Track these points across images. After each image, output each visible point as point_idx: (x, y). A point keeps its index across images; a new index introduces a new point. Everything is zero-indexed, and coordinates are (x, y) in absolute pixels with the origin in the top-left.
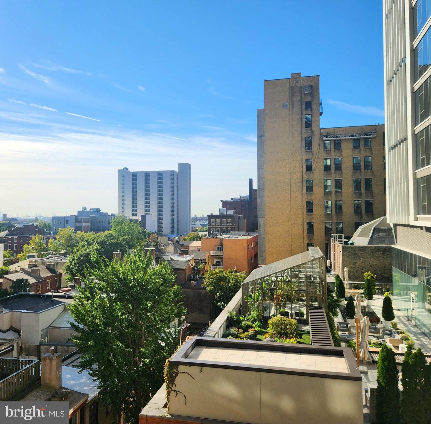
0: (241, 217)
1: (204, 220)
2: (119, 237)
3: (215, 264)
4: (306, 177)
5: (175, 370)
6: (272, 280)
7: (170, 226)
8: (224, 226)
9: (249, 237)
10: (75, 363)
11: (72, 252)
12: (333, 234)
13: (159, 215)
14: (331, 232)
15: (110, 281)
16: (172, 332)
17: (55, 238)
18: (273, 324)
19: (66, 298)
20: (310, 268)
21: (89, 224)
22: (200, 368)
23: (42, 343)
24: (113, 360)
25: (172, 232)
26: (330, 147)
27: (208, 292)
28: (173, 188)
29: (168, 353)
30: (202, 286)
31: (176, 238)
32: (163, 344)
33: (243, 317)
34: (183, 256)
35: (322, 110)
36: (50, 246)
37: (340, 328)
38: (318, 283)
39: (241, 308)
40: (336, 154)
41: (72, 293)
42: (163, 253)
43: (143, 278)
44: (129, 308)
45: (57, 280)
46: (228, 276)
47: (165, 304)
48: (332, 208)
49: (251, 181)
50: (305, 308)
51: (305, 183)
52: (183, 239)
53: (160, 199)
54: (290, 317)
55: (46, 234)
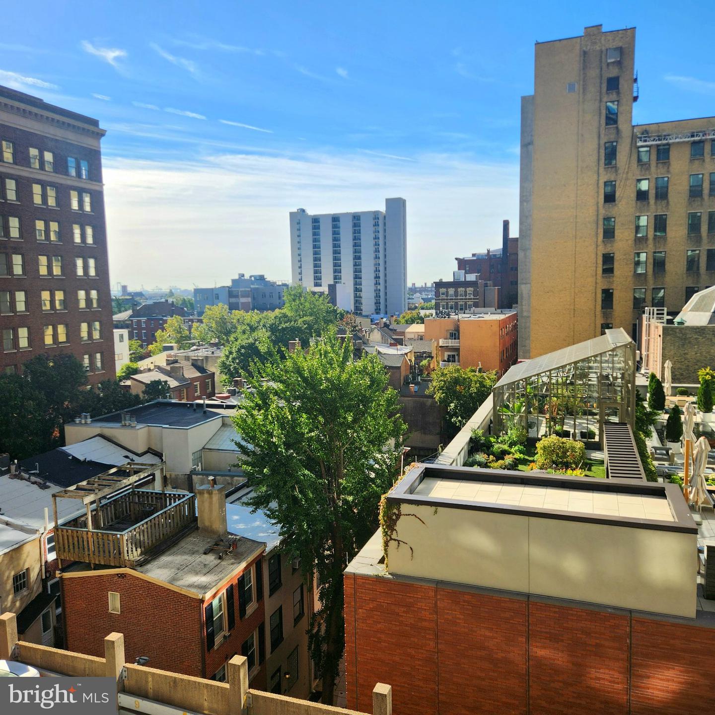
0: (488, 284)
1: (428, 291)
2: (298, 318)
3: (446, 359)
4: (604, 212)
5: (395, 511)
6: (543, 382)
7: (373, 301)
8: (460, 299)
9: (502, 317)
10: (244, 499)
11: (228, 341)
12: (647, 307)
13: (356, 284)
14: (644, 304)
15: (290, 381)
16: (385, 457)
17: (201, 321)
18: (544, 449)
19: (225, 409)
20: (607, 362)
21: (249, 300)
22: (434, 508)
23: (194, 472)
24: (300, 496)
25: (378, 311)
26: (649, 159)
27: (436, 403)
28: (377, 240)
29: (380, 488)
30: (427, 392)
31: (385, 320)
32: (373, 475)
33: (494, 438)
34: (396, 347)
35: (638, 91)
36: (195, 333)
37: (656, 456)
38: (619, 386)
39: (491, 425)
40: (659, 171)
41: (233, 401)
42: (364, 343)
43: (339, 377)
44: (319, 422)
45: (208, 382)
46: (469, 378)
47: (373, 417)
48: (648, 264)
49: (506, 224)
50: (598, 425)
51: (601, 222)
52: (395, 321)
53: (357, 258)
54: (571, 438)
55: (186, 315)
